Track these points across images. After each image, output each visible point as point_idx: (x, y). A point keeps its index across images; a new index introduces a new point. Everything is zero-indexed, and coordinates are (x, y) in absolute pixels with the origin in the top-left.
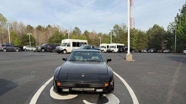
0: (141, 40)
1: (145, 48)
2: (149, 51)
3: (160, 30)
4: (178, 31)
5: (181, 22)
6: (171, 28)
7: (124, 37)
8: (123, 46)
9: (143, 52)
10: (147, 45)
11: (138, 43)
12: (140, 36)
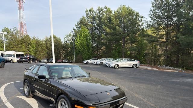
0: (40, 49)
1: (44, 58)
2: (49, 61)
3: (57, 41)
4: (77, 44)
5: (79, 36)
6: (67, 40)
7: (19, 45)
8: (23, 55)
9: (42, 62)
10: (46, 55)
11: (37, 52)
12: (38, 45)
